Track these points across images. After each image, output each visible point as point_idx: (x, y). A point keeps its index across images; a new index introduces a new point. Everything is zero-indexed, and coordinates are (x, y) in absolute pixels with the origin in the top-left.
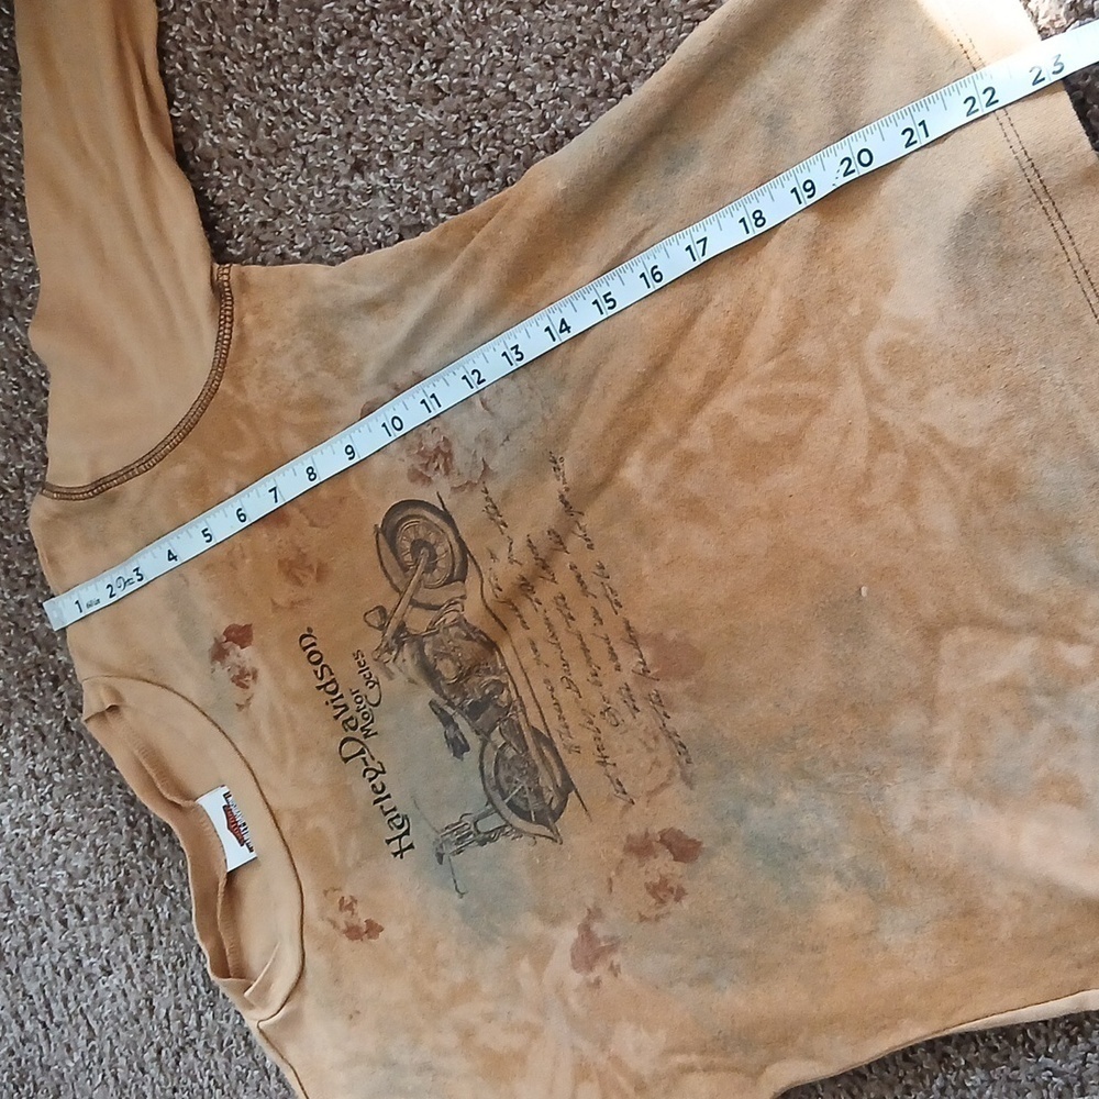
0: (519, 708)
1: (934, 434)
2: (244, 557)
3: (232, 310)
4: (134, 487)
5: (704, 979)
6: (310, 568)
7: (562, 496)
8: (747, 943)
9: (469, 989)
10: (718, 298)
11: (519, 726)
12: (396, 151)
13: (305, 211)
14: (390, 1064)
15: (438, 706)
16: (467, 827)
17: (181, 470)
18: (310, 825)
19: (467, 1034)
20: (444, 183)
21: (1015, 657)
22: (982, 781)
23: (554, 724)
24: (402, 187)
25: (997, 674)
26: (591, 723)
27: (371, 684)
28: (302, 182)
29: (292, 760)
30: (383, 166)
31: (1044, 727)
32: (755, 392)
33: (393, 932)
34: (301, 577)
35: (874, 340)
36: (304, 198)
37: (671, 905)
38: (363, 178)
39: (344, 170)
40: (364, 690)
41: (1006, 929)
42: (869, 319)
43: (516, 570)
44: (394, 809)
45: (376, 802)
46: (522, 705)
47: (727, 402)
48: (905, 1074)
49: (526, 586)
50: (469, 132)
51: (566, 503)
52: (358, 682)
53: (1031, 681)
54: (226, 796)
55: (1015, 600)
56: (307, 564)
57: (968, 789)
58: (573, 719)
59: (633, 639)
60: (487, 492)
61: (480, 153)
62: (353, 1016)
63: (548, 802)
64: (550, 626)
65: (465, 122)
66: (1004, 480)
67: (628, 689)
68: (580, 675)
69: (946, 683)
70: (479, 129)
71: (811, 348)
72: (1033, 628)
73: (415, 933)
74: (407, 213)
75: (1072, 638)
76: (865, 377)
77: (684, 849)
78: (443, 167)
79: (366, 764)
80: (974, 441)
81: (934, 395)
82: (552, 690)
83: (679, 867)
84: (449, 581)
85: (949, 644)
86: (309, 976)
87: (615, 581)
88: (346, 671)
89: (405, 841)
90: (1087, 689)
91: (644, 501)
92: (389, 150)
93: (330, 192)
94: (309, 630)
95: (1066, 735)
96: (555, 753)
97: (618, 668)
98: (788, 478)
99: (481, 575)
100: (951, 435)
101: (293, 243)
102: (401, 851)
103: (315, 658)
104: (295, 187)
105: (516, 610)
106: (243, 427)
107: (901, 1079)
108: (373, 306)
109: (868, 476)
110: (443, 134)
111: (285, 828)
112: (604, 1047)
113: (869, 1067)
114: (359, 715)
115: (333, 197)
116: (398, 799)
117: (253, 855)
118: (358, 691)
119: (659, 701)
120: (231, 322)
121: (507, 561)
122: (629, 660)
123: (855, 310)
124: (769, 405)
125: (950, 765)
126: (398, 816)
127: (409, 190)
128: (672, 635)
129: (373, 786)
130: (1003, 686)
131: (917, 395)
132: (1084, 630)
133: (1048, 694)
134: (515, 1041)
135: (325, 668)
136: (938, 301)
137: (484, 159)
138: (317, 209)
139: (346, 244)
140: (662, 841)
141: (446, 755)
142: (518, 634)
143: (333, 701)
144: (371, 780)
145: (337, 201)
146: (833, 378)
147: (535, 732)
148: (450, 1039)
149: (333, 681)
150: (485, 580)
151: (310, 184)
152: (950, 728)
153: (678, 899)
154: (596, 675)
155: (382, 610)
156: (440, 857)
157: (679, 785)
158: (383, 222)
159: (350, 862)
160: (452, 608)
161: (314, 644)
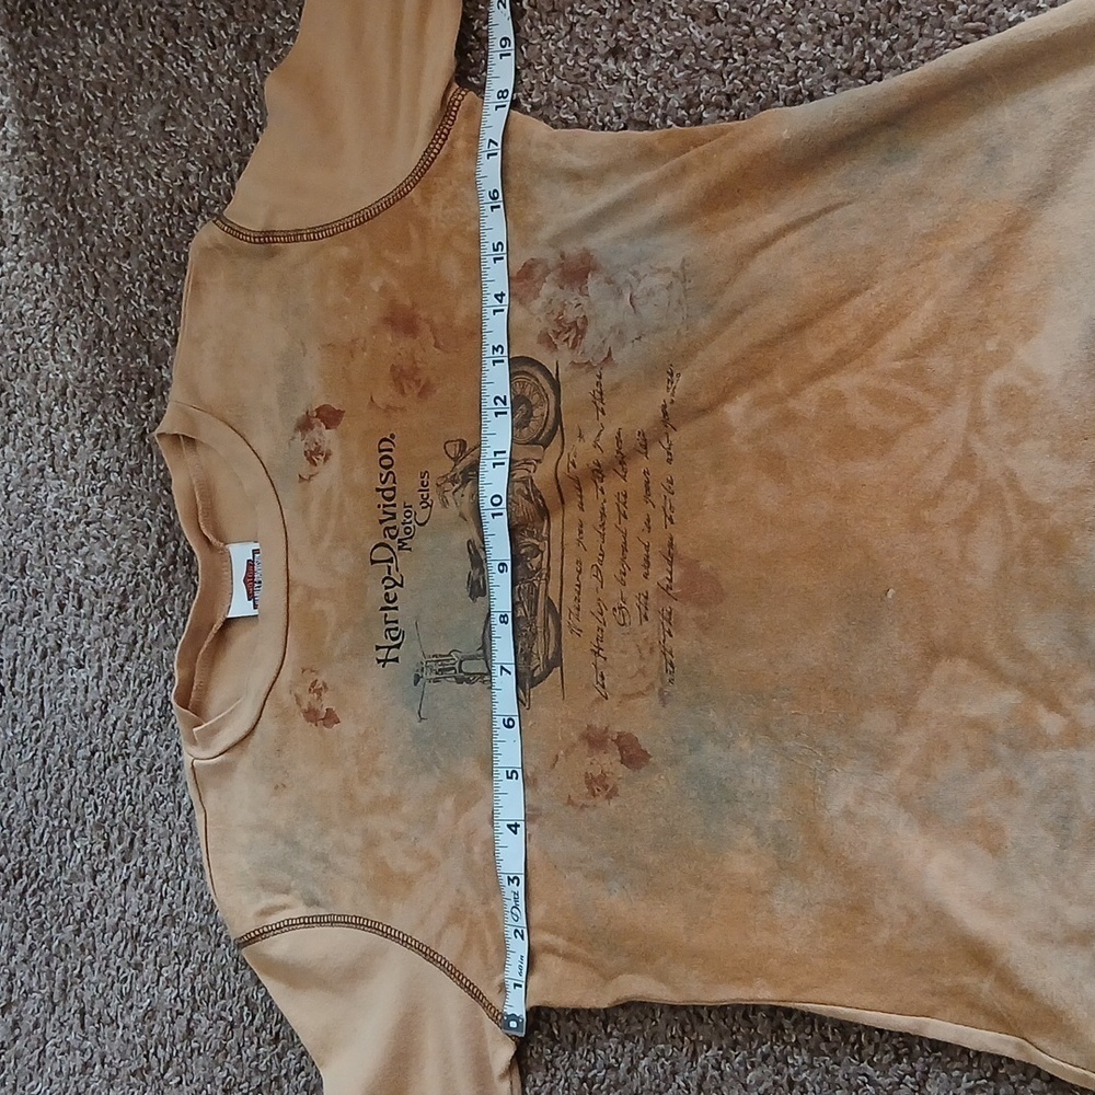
0: (544, 577)
1: (1012, 480)
2: (364, 350)
3: (449, 130)
4: (296, 250)
5: (600, 876)
6: (418, 382)
7: (665, 406)
8: (651, 859)
9: (393, 804)
10: (878, 288)
11: (537, 591)
12: (655, 52)
13: (552, 73)
14: (292, 843)
15: (474, 547)
16: (452, 662)
17: (344, 252)
18: (317, 605)
19: (371, 842)
20: (684, 95)
21: (998, 703)
22: (920, 798)
23: (568, 601)
24: (645, 85)
25: (974, 712)
26: (602, 614)
27: (425, 505)
28: (561, 46)
29: (326, 544)
30: (637, 60)
31: (994, 774)
32: (873, 382)
33: (347, 728)
34: (405, 387)
35: (997, 378)
36: (556, 60)
37: (600, 801)
38: (615, 64)
39: (602, 49)
40: (417, 507)
41: (884, 935)
42: (1001, 358)
43: (596, 454)
44: (396, 622)
45: (382, 609)
46: (548, 575)
47: (845, 382)
48: (738, 1030)
49: (598, 472)
50: (726, 60)
51: (665, 414)
52: (415, 500)
53: (1000, 730)
54: (255, 552)
55: (1018, 651)
56: (416, 378)
57: (904, 801)
58: (588, 604)
59: (670, 556)
60: (600, 377)
61: (727, 82)
62: (279, 788)
63: (532, 668)
64: (603, 515)
65: (726, 51)
66: (1056, 544)
67: (646, 598)
68: (610, 568)
69: (927, 701)
70: (735, 61)
71: (939, 364)
72: (1023, 684)
73: (365, 736)
74: (640, 109)
75: (1054, 705)
76: (975, 408)
77: (633, 755)
78: (688, 79)
79: (389, 573)
80: (1046, 499)
81: (1028, 446)
82: (580, 572)
83: (622, 770)
84: (534, 442)
85: (943, 670)
86: (257, 737)
87: (676, 499)
88: (408, 486)
89: (393, 653)
90: (1046, 755)
91: (735, 440)
92: (649, 49)
93: (582, 64)
94: (392, 436)
95: (1011, 787)
96: (558, 627)
97: (646, 575)
98: (868, 469)
99: (563, 448)
100: (1027, 487)
101: (530, 95)
102: (386, 660)
103: (386, 462)
104: (553, 48)
105: (581, 490)
106: (415, 236)
107: (733, 1033)
108: (575, 176)
109: (939, 495)
110: (702, 53)
111: (294, 600)
112: (486, 902)
113: (710, 1009)
114: (402, 528)
115: (582, 70)
116: (404, 614)
117: (256, 612)
118: (411, 506)
119: (669, 617)
120: (444, 140)
121: (591, 443)
122: (659, 574)
123: (991, 346)
124: (881, 398)
125: (898, 774)
126: (396, 629)
127: (650, 90)
128: (705, 565)
129: (387, 594)
130: (974, 724)
131: (1014, 440)
132: (1067, 703)
133: (1011, 745)
134: (411, 867)
135: (391, 475)
136: (1068, 364)
137: (728, 88)
138: (564, 75)
139: (575, 114)
140: (617, 742)
141: (463, 591)
142: (572, 511)
143: (385, 506)
144: (387, 588)
145: (584, 75)
146: (946, 397)
147: (549, 602)
148: (355, 842)
149: (393, 489)
150: (565, 454)
151: (567, 50)
152: (913, 741)
153: (608, 797)
154: (625, 574)
155: (463, 443)
156: (417, 678)
157: (654, 699)
158: (615, 109)
159: (337, 652)
160: (525, 466)
161: (391, 450)
